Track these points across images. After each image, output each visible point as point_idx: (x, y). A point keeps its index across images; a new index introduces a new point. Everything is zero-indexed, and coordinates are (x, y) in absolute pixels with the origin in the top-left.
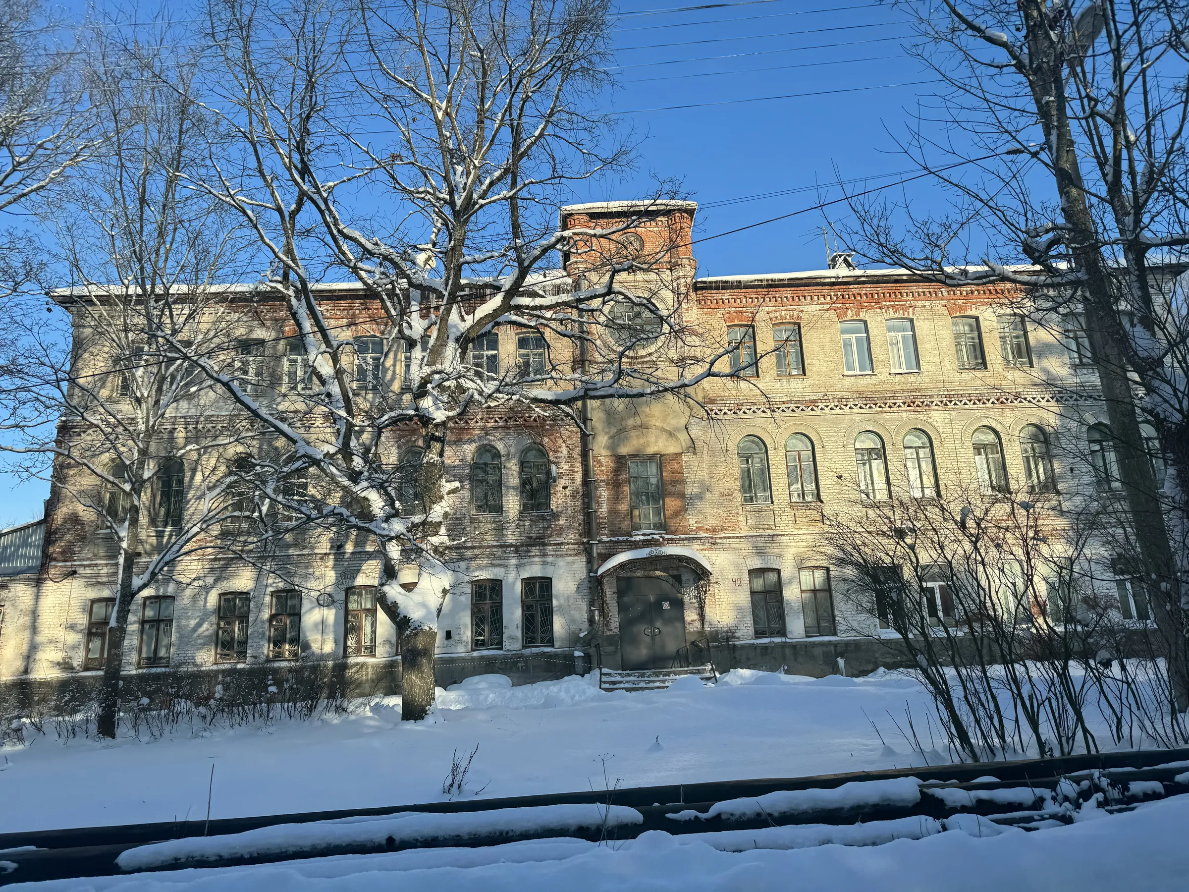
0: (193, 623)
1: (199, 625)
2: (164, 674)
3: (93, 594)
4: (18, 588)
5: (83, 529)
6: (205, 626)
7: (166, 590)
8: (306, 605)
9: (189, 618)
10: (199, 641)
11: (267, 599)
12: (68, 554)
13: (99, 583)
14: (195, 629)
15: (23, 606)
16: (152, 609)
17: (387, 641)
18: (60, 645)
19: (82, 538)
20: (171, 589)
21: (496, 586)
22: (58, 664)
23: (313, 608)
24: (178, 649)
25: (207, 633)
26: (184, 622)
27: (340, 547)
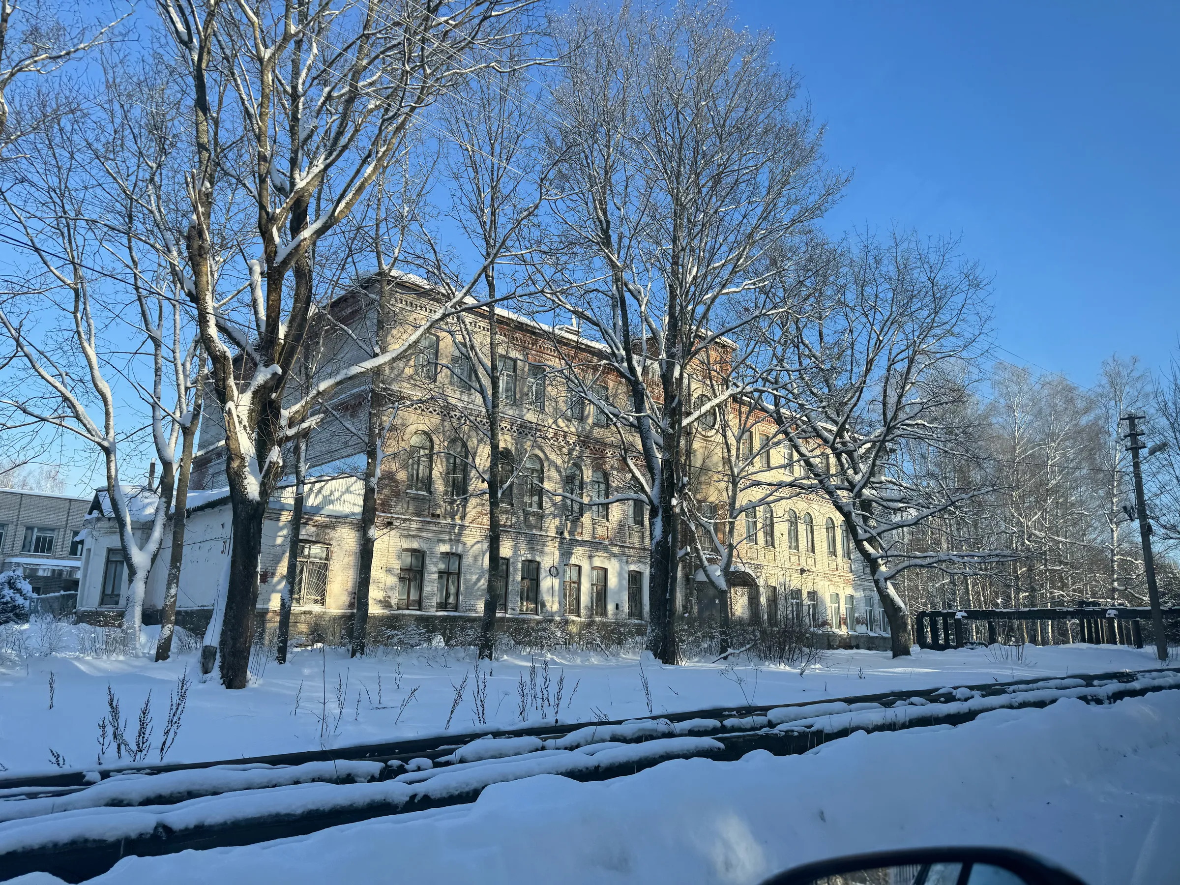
0: (474, 578)
1: (478, 580)
2: (454, 617)
3: (406, 545)
4: (343, 530)
5: (397, 487)
6: (482, 581)
7: (456, 549)
8: (543, 574)
9: (471, 574)
10: (479, 593)
11: (520, 565)
12: (386, 506)
13: (410, 535)
14: (476, 583)
15: (347, 547)
16: (444, 563)
17: (586, 607)
18: (381, 585)
19: (397, 494)
20: (460, 549)
21: (639, 574)
22: (380, 601)
23: (546, 577)
24: (465, 598)
25: (483, 587)
26: (468, 577)
27: (562, 533)
